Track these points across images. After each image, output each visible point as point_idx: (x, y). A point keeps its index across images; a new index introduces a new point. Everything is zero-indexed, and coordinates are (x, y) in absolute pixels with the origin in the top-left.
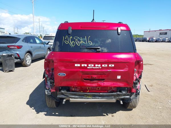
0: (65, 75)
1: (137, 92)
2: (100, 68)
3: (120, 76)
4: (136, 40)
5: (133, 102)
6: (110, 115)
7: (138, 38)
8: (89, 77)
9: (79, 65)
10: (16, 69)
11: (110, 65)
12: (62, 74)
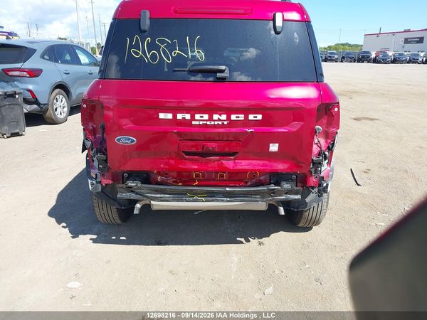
0: (133, 141)
1: (320, 185)
2: (226, 123)
3: (277, 145)
4: (343, 58)
5: (311, 210)
6: (254, 242)
7: (348, 53)
8: (196, 146)
9: (170, 116)
10: (28, 129)
11: (251, 117)
12: (126, 140)
